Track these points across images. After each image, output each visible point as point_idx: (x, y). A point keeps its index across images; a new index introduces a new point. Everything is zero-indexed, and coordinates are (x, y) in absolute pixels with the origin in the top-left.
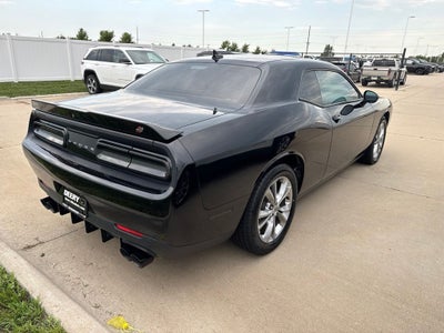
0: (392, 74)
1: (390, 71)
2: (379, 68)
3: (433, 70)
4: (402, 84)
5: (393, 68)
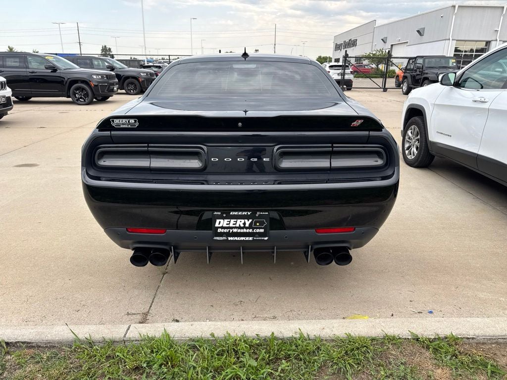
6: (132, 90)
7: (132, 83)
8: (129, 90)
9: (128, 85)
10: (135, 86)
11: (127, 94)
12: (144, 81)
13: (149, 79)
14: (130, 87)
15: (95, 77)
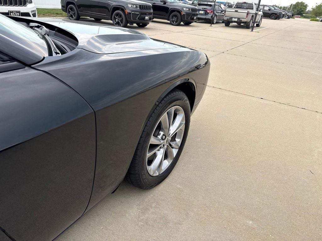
0: (250, 16)
1: (248, 14)
2: (239, 10)
3: (283, 16)
4: (258, 26)
5: (251, 11)
6: (175, 21)
7: (176, 16)
8: (172, 21)
9: (173, 17)
10: (178, 18)
11: (170, 24)
12: (185, 14)
13: (190, 14)
14: (174, 19)
15: (130, 6)
